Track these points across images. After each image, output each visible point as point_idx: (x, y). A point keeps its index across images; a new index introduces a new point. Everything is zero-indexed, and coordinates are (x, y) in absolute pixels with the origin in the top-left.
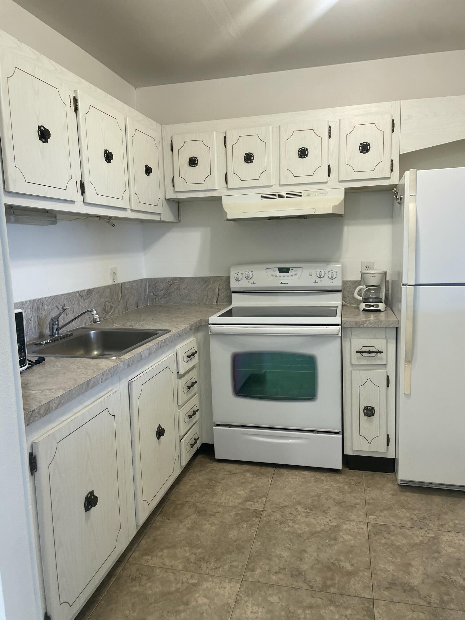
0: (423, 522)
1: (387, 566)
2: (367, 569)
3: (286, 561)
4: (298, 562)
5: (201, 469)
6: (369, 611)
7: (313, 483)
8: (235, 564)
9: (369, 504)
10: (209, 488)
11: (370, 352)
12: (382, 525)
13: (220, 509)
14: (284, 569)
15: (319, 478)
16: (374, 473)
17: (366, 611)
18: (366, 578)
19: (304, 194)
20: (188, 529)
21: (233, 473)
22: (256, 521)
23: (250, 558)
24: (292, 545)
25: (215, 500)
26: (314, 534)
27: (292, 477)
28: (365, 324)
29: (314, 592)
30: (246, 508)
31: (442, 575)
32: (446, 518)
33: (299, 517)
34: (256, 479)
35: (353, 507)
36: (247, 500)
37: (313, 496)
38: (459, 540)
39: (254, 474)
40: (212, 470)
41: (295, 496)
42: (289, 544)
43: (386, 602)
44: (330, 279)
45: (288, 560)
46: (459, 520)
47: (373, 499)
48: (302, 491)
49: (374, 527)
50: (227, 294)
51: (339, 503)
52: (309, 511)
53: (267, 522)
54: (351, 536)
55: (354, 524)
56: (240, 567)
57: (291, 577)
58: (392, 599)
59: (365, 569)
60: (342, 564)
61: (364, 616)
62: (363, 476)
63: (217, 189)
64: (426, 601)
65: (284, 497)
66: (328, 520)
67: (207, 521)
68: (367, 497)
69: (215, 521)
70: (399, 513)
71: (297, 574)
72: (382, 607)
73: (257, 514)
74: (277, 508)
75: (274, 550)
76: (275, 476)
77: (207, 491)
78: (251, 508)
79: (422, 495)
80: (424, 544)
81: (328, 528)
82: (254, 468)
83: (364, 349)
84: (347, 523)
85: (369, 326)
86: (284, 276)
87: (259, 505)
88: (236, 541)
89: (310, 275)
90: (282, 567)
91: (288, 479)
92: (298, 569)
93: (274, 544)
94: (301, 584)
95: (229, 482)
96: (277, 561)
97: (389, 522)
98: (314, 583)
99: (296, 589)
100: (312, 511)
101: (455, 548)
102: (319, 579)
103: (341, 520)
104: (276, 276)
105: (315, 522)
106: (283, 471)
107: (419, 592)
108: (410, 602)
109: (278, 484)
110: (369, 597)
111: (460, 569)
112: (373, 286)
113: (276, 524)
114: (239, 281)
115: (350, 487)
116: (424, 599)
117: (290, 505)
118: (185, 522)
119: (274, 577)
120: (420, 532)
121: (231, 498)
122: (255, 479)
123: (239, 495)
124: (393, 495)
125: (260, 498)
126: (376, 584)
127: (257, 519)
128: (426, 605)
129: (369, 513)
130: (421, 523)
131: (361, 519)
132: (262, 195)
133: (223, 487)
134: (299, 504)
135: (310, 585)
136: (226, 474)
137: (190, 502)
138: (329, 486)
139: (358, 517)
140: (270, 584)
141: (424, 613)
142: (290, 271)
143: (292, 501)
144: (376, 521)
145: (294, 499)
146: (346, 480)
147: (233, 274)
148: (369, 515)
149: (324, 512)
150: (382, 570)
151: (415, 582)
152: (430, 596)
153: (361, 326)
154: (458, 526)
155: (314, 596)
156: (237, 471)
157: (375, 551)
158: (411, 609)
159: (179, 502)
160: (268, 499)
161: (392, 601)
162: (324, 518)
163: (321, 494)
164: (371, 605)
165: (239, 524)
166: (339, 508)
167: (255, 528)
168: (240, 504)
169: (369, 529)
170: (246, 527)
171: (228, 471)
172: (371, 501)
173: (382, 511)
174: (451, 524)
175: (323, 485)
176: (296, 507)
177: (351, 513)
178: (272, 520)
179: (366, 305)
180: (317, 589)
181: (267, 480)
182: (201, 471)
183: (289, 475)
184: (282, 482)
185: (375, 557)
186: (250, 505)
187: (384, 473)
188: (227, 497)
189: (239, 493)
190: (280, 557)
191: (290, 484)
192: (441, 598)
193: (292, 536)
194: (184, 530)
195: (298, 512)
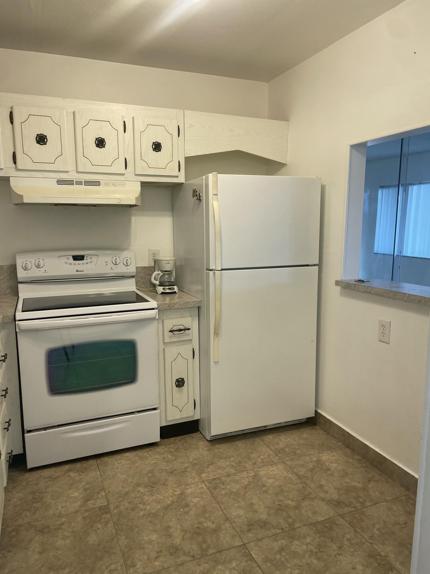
0: (241, 466)
1: (238, 512)
2: (226, 521)
3: (158, 543)
4: (169, 539)
5: (15, 485)
6: (247, 556)
7: (140, 462)
8: (113, 567)
9: (195, 464)
10: (37, 502)
11: (180, 330)
12: (215, 479)
13: (64, 520)
14: (161, 551)
15: (142, 455)
16: (184, 436)
17: (245, 556)
18: (230, 529)
19: (102, 183)
20: (40, 553)
21: (55, 478)
22: (108, 517)
23: (123, 555)
24: (154, 526)
25: (51, 512)
26: (167, 508)
27: (117, 463)
28: (176, 306)
29: (198, 560)
30: (90, 508)
31: (277, 503)
32: (254, 456)
33: (146, 498)
34: (83, 476)
35: (184, 471)
36: (87, 500)
37: (146, 474)
38: (272, 471)
39: (78, 472)
40: (27, 482)
41: (130, 480)
42: (152, 527)
43: (254, 542)
44: (125, 265)
45: (160, 541)
46: (263, 456)
47: (196, 459)
48: (135, 473)
49: (210, 483)
50: (9, 285)
51: (172, 473)
52: (151, 489)
53: (119, 514)
54: (198, 497)
55: (194, 486)
56: (119, 568)
57: (171, 555)
58: (258, 538)
59: (224, 521)
60: (205, 525)
61: (247, 561)
62: (177, 442)
63: (4, 168)
64: (280, 529)
65: (121, 484)
66: (171, 491)
67: (56, 537)
68: (190, 459)
69: (64, 533)
70: (221, 464)
71: (174, 551)
72: (255, 548)
73: (105, 510)
74: (120, 497)
75: (142, 538)
76: (101, 467)
77: (37, 506)
78: (94, 507)
79: (228, 444)
80: (251, 483)
81: (176, 498)
82: (74, 465)
83: (175, 328)
84: (188, 487)
85: (179, 307)
86: (79, 264)
87: (101, 500)
88: (100, 544)
89: (106, 262)
90: (158, 550)
91: (114, 465)
92: (173, 545)
93: (138, 532)
94: (183, 558)
95: (56, 488)
96: (150, 547)
97: (218, 475)
98: (193, 552)
99: (182, 564)
100: (154, 487)
101: (273, 479)
102: (195, 547)
103: (182, 486)
104: (70, 264)
105: (162, 497)
106: (106, 459)
107: (271, 523)
108: (270, 535)
109: (108, 474)
110: (241, 544)
111: (285, 494)
112: (166, 271)
113: (129, 513)
114: (28, 270)
115: (172, 455)
116: (278, 527)
117: (131, 489)
118: (31, 547)
119: (157, 563)
120: (244, 474)
121: (68, 504)
122: (81, 476)
123: (74, 497)
124: (208, 451)
125: (99, 493)
126: (239, 531)
127: (108, 515)
128: (282, 532)
129: (200, 473)
130: (240, 467)
131: (197, 480)
132: (57, 180)
133: (52, 496)
134: (139, 485)
135: (191, 555)
136: (48, 481)
137: (24, 524)
138: (155, 460)
139: (194, 479)
140: (157, 571)
141: (284, 539)
142: (85, 258)
143: (131, 485)
144: (208, 477)
145: (131, 482)
146: (166, 450)
147: (20, 262)
148: (201, 474)
149: (164, 485)
150: (236, 517)
151: (264, 516)
152: (280, 524)
153: (173, 308)
154: (265, 460)
155: (200, 564)
156: (58, 474)
157: (223, 504)
158: (274, 539)
159: (11, 529)
160: (107, 492)
161: (258, 540)
162: (167, 490)
163: (152, 469)
164: (246, 550)
165: (92, 527)
166: (174, 477)
167: (111, 525)
168: (81, 506)
169: (207, 486)
170: (102, 526)
171: (48, 478)
172: (195, 462)
173: (208, 467)
174: (259, 460)
175: (149, 461)
176: (138, 490)
177: (187, 477)
178: (123, 510)
179: (163, 289)
180: (199, 557)
181: (95, 473)
182: (16, 486)
183: (113, 461)
184: (110, 470)
185: (225, 508)
186: (92, 504)
187: (192, 435)
188: (63, 504)
189: (74, 495)
190: (151, 542)
191: (119, 470)
192: (287, 522)
193: (150, 518)
194: (37, 556)
195: (142, 493)
